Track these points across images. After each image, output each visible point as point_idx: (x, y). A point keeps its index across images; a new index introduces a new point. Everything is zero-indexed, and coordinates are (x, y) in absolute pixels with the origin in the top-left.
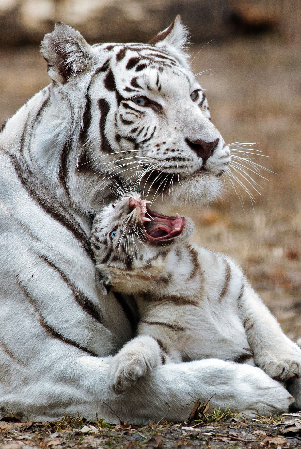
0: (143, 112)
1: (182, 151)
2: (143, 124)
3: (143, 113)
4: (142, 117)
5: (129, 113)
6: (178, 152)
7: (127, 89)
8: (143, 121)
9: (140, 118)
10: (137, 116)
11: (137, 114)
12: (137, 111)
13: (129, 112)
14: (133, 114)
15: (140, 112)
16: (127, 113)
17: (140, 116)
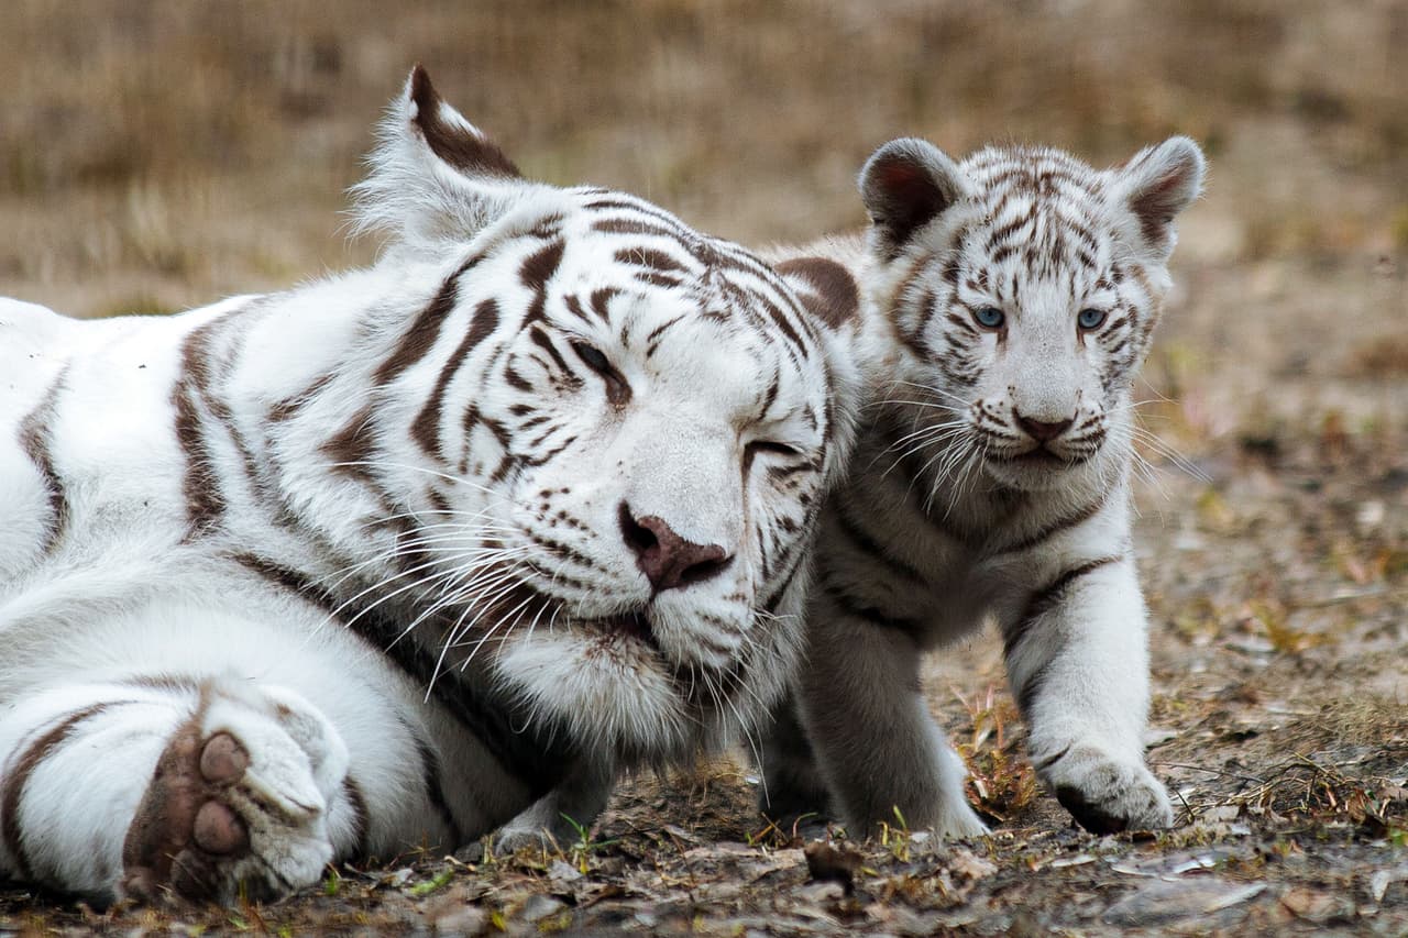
0: (578, 380)
1: (594, 536)
2: (553, 410)
3: (575, 383)
4: (565, 392)
5: (538, 360)
6: (583, 534)
7: (573, 304)
8: (561, 403)
9: (558, 389)
10: (552, 379)
11: (557, 372)
12: (562, 365)
13: (539, 356)
14: (547, 367)
15: (571, 373)
16: (532, 356)
17: (561, 385)
